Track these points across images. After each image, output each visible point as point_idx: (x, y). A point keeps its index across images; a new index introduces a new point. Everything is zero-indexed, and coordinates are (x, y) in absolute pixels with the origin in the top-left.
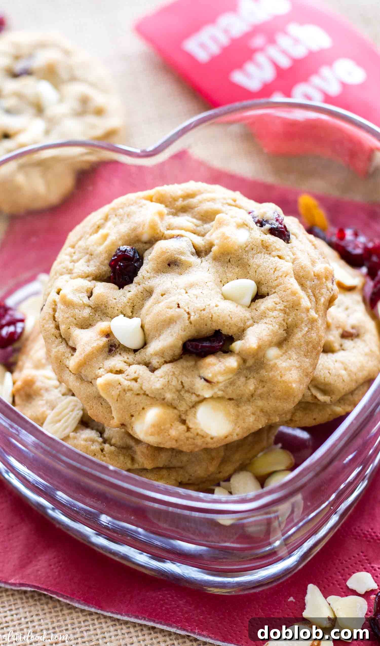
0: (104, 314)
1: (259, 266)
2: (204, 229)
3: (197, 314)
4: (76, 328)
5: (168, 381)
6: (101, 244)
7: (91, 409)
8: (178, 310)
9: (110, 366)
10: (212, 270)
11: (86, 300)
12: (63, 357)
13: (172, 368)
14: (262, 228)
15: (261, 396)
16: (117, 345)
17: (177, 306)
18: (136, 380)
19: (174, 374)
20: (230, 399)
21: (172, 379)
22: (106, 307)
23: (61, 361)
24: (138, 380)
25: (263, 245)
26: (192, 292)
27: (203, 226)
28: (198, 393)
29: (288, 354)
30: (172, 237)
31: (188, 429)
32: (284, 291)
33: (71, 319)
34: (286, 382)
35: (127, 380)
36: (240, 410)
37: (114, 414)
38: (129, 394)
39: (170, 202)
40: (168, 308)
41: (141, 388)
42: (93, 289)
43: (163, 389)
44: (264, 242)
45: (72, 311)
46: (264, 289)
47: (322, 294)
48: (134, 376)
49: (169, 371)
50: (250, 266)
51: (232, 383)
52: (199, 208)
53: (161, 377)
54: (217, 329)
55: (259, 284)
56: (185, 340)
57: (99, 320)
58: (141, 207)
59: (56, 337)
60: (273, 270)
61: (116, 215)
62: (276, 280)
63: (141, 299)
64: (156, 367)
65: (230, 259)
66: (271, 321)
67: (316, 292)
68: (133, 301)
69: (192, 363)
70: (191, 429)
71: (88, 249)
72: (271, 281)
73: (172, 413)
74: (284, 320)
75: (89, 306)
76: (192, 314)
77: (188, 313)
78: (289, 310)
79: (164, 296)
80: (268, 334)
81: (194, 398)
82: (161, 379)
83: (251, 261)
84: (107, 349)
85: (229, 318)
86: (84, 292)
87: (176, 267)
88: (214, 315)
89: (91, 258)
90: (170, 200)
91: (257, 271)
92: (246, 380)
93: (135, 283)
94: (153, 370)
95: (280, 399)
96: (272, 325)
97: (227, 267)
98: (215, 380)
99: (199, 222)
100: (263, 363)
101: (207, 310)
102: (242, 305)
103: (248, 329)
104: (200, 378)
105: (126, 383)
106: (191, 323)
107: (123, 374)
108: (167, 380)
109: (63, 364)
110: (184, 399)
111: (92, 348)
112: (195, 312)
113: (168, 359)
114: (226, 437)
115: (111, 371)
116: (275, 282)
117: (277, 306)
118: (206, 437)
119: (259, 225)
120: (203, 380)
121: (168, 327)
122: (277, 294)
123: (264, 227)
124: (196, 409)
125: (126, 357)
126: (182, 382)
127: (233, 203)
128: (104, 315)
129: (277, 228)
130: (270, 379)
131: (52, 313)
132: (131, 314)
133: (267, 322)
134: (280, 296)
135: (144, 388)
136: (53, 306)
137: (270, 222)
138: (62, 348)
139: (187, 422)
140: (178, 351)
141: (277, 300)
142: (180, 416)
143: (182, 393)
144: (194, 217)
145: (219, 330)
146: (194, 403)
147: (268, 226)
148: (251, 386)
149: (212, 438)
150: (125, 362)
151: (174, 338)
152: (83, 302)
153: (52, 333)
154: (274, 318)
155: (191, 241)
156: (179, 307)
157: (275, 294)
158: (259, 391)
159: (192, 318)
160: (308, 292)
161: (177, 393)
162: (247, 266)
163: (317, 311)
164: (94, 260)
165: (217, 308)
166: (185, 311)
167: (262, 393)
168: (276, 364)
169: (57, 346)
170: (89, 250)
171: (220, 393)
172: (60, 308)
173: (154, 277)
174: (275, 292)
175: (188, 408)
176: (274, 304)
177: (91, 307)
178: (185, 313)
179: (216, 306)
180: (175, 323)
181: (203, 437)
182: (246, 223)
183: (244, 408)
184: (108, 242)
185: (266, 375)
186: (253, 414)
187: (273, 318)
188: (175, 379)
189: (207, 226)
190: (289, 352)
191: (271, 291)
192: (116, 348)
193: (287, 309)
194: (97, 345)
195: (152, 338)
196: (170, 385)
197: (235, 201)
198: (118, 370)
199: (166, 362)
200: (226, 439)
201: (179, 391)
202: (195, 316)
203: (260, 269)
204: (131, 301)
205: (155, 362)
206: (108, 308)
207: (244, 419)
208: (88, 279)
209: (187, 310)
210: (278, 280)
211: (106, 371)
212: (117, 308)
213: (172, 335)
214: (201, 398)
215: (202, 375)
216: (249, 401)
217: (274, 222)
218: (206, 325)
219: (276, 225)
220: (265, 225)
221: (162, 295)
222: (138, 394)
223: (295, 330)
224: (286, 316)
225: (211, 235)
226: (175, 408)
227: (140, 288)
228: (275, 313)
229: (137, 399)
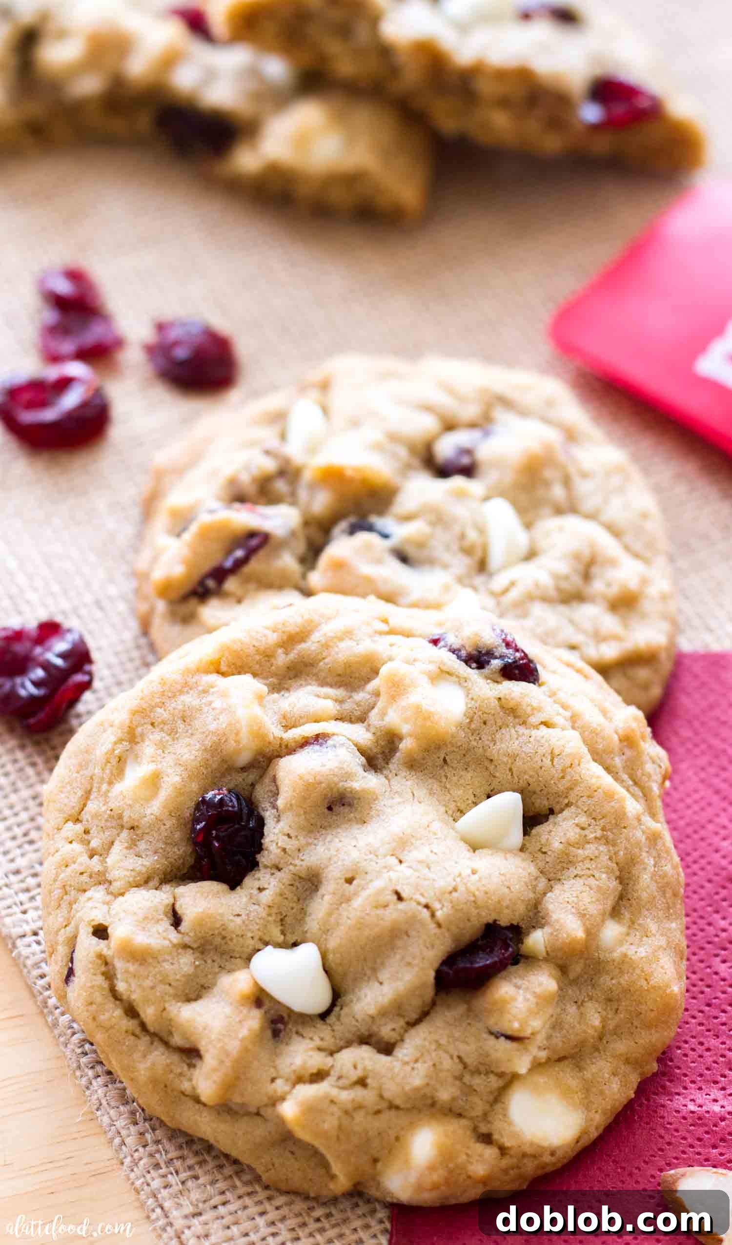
0: (223, 954)
1: (514, 757)
2: (358, 704)
3: (446, 904)
4: (179, 1004)
5: (434, 1065)
6: (149, 799)
7: (270, 1170)
8: (401, 906)
9: (293, 1067)
10: (421, 793)
11: (174, 936)
12: (171, 1076)
13: (430, 1033)
14: (486, 671)
15: (617, 1032)
16: (285, 1015)
17: (395, 897)
18: (362, 1082)
19: (439, 1045)
20: (560, 1059)
21: (440, 1058)
22: (224, 938)
23: (166, 1086)
24: (369, 1081)
25: (502, 707)
26: (413, 856)
27: (350, 697)
28: (499, 1070)
29: (639, 925)
30: (305, 743)
31: (503, 1150)
32: (589, 797)
33: (161, 988)
34: (660, 988)
35: (343, 1088)
36: (588, 1075)
37: (336, 1168)
38: (359, 1117)
39: (259, 663)
40: (376, 907)
41: (381, 1097)
42: (173, 905)
43: (428, 1084)
44: (503, 700)
45: (156, 969)
46: (542, 804)
47: (649, 776)
48: (354, 1075)
49: (427, 1044)
50: (492, 760)
51: (557, 1025)
52: (326, 660)
53: (416, 1061)
54: (491, 921)
55: (525, 793)
56: (436, 965)
57: (217, 970)
58: (205, 692)
59: (134, 1034)
60: (549, 758)
61: (152, 724)
62: (563, 777)
63: (295, 899)
64: (392, 1041)
65: (445, 758)
66: (589, 869)
67: (636, 775)
68: (279, 908)
69: (461, 1009)
70: (508, 1148)
71: (120, 817)
72: (552, 782)
73: (457, 1129)
74: (610, 859)
75: (186, 947)
76: (436, 905)
77: (427, 906)
78: (613, 833)
79: (355, 882)
80: (593, 900)
81: (494, 1082)
82: (418, 1065)
83: (494, 751)
84: (269, 1033)
85: (507, 890)
86: (162, 920)
87: (346, 809)
88: (477, 893)
89: (137, 835)
90: (258, 657)
91: (514, 770)
92: (579, 1008)
93: (266, 867)
94: (387, 1049)
95: (656, 1026)
96: (594, 876)
97: (446, 777)
98: (527, 1032)
99: (340, 693)
100: (599, 962)
101: (461, 888)
102: (510, 851)
103: (546, 898)
104: (492, 1037)
105: (345, 1096)
106: (439, 925)
107: (329, 1078)
108: (431, 1063)
109: (172, 1091)
110: (475, 1090)
111: (241, 1041)
112: (440, 901)
113: (414, 1016)
114: (577, 1142)
115: (300, 1080)
116: (564, 782)
117: (586, 832)
118: (541, 1156)
119: (474, 665)
120: (502, 1038)
121: (393, 949)
122: (577, 807)
123: (487, 667)
124: (503, 1103)
125: (316, 1038)
126: (459, 1057)
127: (383, 627)
128: (224, 957)
129: (515, 662)
130: (627, 991)
131: (106, 985)
132: (282, 937)
133: (580, 873)
134: (585, 809)
135: (387, 1095)
136: (103, 969)
137: (497, 654)
138: (159, 1057)
139: (496, 1136)
140: (430, 992)
141: (583, 820)
142: (475, 1129)
143: (467, 1078)
144: (323, 683)
145: (495, 921)
146: (496, 1094)
147: (496, 663)
148: (594, 1018)
149: (553, 1154)
150: (320, 1049)
151: (416, 969)
152: (171, 942)
153: (124, 1028)
154: (591, 859)
155: (349, 739)
156: (400, 898)
157: (573, 809)
158: (611, 1025)
159: (439, 914)
160: (623, 781)
161: (457, 1083)
162: (487, 763)
163: (653, 816)
164: (147, 837)
165: (476, 877)
166: (419, 903)
167: (617, 1027)
168: (625, 955)
169: (144, 1056)
170: (125, 819)
171: (543, 1055)
172: (127, 971)
173: (309, 844)
174: (568, 805)
175: (487, 1107)
176: (578, 830)
177: (189, 947)
178: (420, 908)
179: (474, 872)
180: (406, 937)
181: (534, 1156)
182: (445, 668)
183: (594, 1069)
184: (165, 793)
185: (613, 985)
186: (614, 1074)
187: (588, 861)
188: (445, 1056)
189: (360, 696)
190: (641, 921)
191: (558, 802)
192: (285, 1024)
193: (609, 833)
194: (250, 1030)
195: (355, 979)
196: (441, 1071)
197: (385, 621)
198: (315, 1071)
199: (413, 1024)
200: (579, 1144)
201: (459, 1078)
202: (445, 909)
203: (519, 763)
204: (274, 910)
205: (386, 1031)
206: (231, 940)
207: (602, 1092)
208: (151, 884)
209: (423, 901)
210: (568, 778)
211: (289, 1084)
212: (250, 935)
213: (409, 964)
214: (508, 1077)
215: (495, 1029)
216: (597, 1049)
217: (503, 650)
218: (469, 920)
219: (511, 656)
220: (488, 662)
221: (350, 881)
222: (378, 1112)
223: (635, 871)
224: (611, 848)
225: (383, 714)
226: (460, 1115)
227: (284, 876)
228: (590, 850)
229: (378, 1123)
